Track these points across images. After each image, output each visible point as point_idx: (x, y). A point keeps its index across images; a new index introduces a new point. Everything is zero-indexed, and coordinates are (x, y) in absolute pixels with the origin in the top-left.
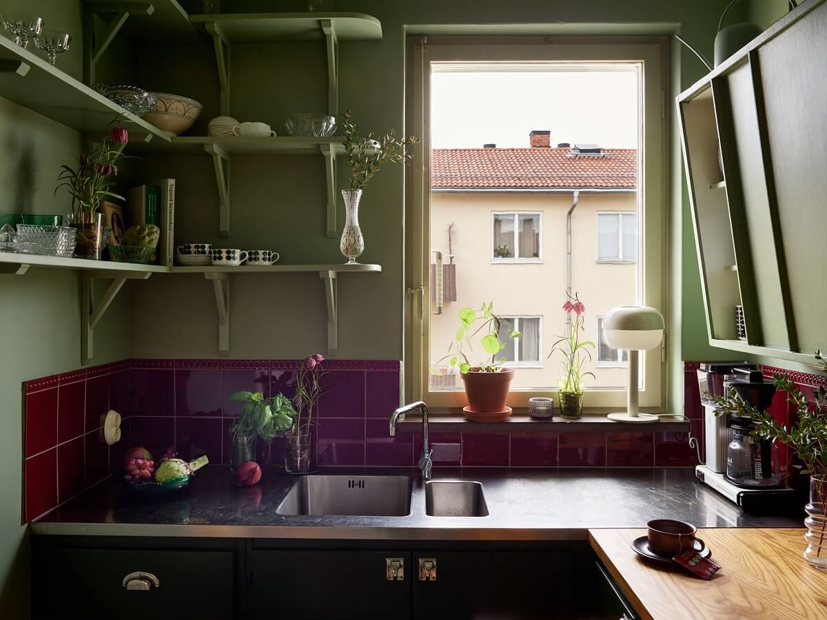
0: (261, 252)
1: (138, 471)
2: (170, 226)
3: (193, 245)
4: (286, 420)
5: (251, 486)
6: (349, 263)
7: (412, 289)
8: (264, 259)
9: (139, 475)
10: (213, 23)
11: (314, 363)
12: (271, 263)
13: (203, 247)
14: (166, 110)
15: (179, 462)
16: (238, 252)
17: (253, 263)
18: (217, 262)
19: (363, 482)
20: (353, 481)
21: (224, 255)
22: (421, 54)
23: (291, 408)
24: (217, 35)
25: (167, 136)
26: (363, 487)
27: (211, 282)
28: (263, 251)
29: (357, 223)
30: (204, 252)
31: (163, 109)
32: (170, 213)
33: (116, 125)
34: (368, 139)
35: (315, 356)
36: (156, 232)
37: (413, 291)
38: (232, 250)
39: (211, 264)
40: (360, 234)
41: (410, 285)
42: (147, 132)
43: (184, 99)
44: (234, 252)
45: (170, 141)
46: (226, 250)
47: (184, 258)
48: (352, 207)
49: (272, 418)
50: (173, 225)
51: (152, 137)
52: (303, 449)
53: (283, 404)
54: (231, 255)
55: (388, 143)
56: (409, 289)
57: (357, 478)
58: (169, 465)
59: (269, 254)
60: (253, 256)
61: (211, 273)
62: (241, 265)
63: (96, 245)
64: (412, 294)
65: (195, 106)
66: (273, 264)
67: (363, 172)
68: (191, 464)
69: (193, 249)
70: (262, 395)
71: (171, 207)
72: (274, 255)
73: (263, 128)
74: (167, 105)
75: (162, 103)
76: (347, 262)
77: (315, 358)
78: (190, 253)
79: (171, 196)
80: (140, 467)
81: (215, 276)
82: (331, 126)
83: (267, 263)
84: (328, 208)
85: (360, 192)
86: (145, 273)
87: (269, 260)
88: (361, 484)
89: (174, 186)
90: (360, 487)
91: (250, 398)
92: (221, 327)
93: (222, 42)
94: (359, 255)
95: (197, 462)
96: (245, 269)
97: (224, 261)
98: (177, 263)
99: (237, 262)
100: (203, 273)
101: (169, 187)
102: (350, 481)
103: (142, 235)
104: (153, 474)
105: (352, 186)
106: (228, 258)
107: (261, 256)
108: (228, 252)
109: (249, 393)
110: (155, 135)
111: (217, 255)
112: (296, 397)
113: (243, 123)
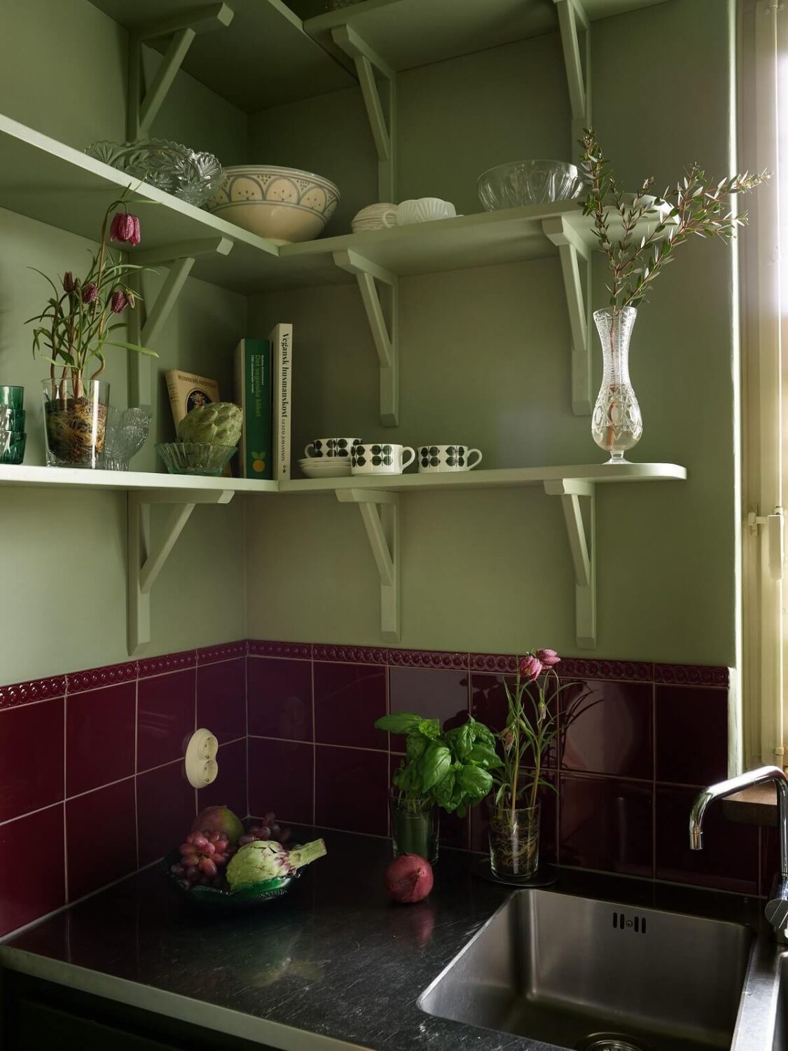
0: (443, 449)
1: (196, 860)
2: (284, 409)
3: (324, 441)
4: (479, 779)
5: (410, 905)
6: (611, 462)
7: (758, 515)
8: (450, 462)
9: (197, 866)
10: (345, 25)
11: (538, 667)
12: (465, 468)
13: (343, 444)
14: (264, 198)
15: (268, 851)
16: (396, 450)
17: (430, 469)
18: (357, 469)
19: (644, 920)
20: (622, 916)
21: (368, 455)
22: (771, 16)
23: (492, 752)
24: (360, 54)
25: (269, 246)
26: (644, 931)
27: (354, 507)
28: (447, 447)
29: (625, 378)
30: (343, 453)
31: (258, 196)
32: (284, 384)
33: (120, 209)
34: (641, 192)
35: (541, 652)
36: (234, 415)
37: (760, 520)
38: (382, 446)
39: (350, 474)
40: (634, 401)
41: (753, 506)
42: (217, 236)
43: (297, 172)
44: (387, 450)
45: (277, 254)
46: (371, 446)
47: (309, 463)
48: (614, 347)
49: (450, 773)
50: (289, 407)
51: (231, 244)
52: (522, 835)
53: (478, 740)
54: (382, 455)
55: (688, 196)
56: (752, 515)
57: (632, 911)
58: (248, 854)
59: (461, 452)
60: (429, 457)
61: (349, 490)
62: (405, 471)
63: (88, 440)
64: (759, 526)
65: (321, 187)
66: (472, 470)
67: (637, 271)
68: (293, 853)
69: (325, 449)
70: (437, 726)
71: (285, 374)
72: (471, 455)
73: (437, 208)
74: (264, 187)
75: (254, 183)
76: (608, 460)
77: (541, 656)
78: (320, 455)
79: (285, 354)
80: (202, 852)
81: (356, 496)
82: (569, 184)
83: (456, 468)
84: (575, 355)
85: (631, 314)
86: (219, 492)
87: (461, 462)
88: (640, 925)
89: (290, 336)
90: (636, 929)
91: (415, 728)
92: (384, 589)
93: (374, 68)
94: (631, 445)
95: (303, 851)
96: (413, 480)
97: (369, 467)
98: (297, 472)
99: (394, 467)
100: (333, 490)
101: (281, 338)
102: (615, 915)
103: (206, 423)
104: (222, 868)
105: (613, 301)
106: (376, 461)
107: (442, 456)
108: (376, 450)
109: (416, 718)
110: (237, 243)
111: (357, 457)
112: (507, 730)
113: (400, 205)
